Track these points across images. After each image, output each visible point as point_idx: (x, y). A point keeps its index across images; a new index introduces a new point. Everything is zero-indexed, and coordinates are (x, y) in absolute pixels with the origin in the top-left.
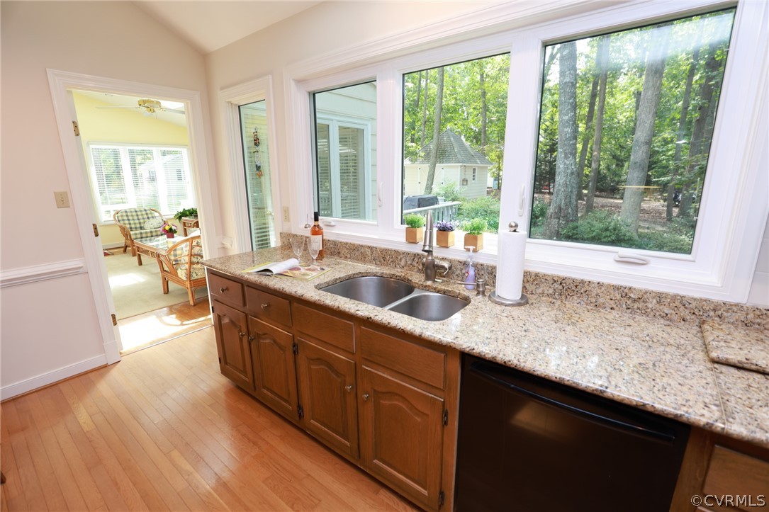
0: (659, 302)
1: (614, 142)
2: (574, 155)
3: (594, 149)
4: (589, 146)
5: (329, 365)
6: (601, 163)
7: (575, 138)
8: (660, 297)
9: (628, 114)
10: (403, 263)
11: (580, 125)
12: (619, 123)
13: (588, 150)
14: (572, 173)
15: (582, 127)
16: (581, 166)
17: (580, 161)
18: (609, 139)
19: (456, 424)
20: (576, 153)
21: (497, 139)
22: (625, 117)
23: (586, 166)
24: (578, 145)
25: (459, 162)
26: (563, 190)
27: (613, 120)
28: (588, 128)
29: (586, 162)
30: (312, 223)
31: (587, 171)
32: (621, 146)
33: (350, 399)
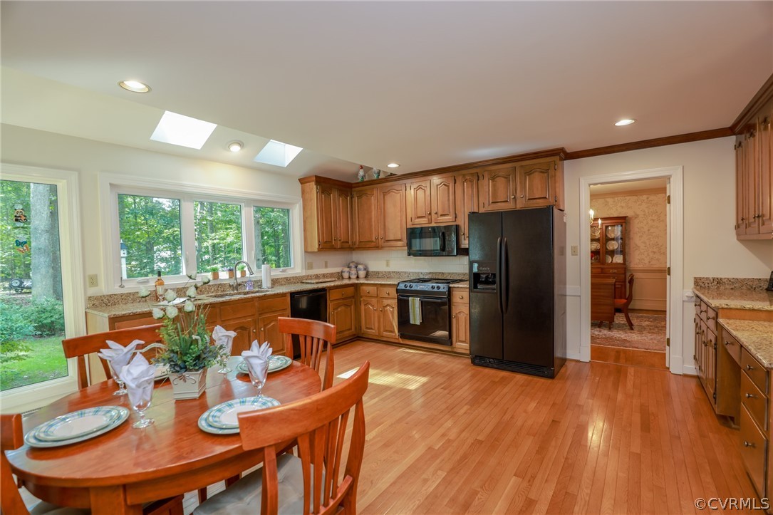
33: (253, 336)
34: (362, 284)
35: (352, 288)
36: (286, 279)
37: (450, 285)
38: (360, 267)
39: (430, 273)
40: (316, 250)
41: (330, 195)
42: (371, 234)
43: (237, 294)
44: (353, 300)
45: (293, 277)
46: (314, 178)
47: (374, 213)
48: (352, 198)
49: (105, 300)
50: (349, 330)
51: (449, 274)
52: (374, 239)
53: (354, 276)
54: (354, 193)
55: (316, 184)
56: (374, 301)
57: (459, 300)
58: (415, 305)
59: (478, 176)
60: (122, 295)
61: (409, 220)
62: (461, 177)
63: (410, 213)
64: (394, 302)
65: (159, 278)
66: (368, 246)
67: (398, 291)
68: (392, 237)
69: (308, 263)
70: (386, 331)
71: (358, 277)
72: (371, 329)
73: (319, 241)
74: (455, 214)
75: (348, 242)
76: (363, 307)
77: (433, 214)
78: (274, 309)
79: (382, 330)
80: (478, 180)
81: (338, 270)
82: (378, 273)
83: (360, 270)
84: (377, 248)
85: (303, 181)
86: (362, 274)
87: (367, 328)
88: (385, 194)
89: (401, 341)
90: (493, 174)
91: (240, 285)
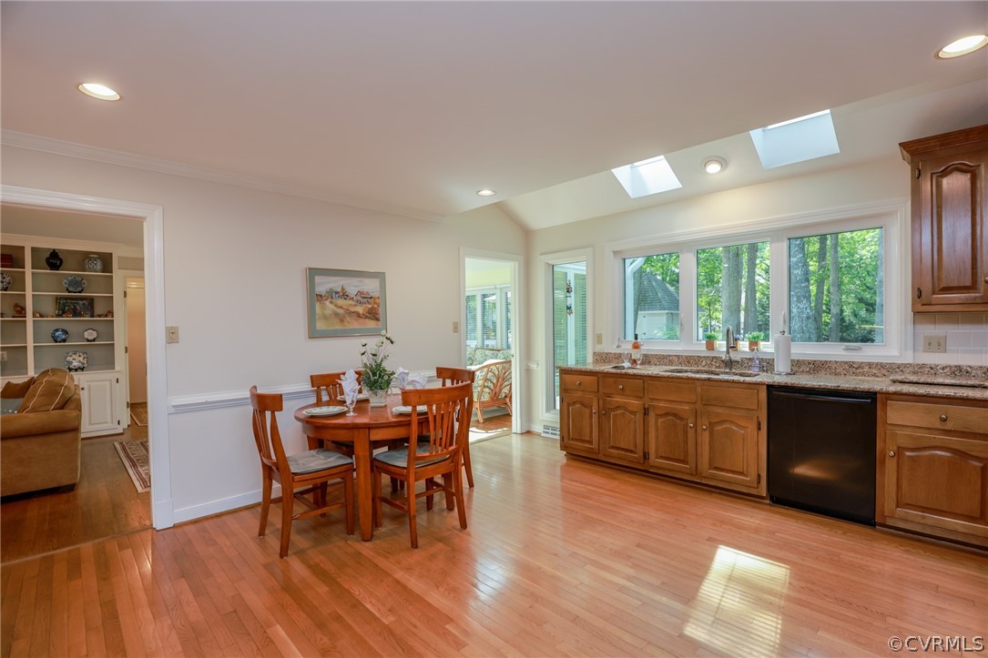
0: (870, 368)
1: (858, 282)
2: (808, 298)
3: (831, 291)
4: (825, 287)
5: (675, 415)
6: (845, 308)
7: (807, 280)
8: (870, 365)
9: (873, 247)
10: (704, 363)
11: (811, 263)
12: (861, 259)
13: (825, 293)
14: (808, 318)
15: (813, 265)
16: (819, 313)
17: (816, 306)
18: (852, 278)
19: (766, 428)
20: (810, 296)
21: (705, 282)
22: (869, 251)
23: (825, 312)
24: (811, 288)
25: (665, 309)
26: (799, 336)
27: (853, 256)
28: (821, 267)
29: (824, 308)
30: (633, 340)
31: (825, 318)
32: (868, 287)
33: (691, 433)
69: (928, 339)
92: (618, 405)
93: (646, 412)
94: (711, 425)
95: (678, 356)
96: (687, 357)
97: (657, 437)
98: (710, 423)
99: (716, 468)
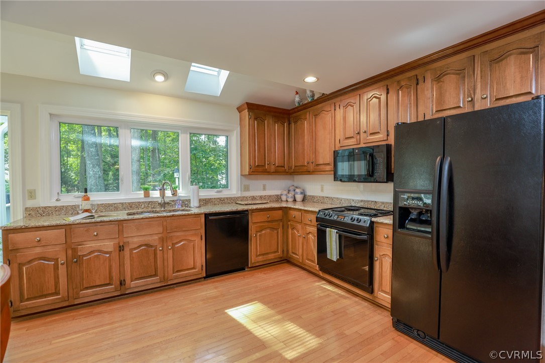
5: (147, 245)
19: (204, 238)
33: (159, 254)
34: (290, 208)
35: (280, 212)
36: (220, 199)
37: (374, 219)
38: (298, 190)
39: (362, 201)
40: (247, 174)
41: (263, 121)
42: (304, 159)
43: (164, 211)
44: (281, 224)
45: (227, 198)
46: (246, 106)
47: (306, 137)
48: (289, 124)
49: (40, 211)
50: (275, 252)
51: (383, 203)
52: (306, 164)
53: (290, 200)
54: (291, 119)
55: (248, 111)
56: (299, 226)
57: (383, 240)
58: (332, 236)
59: (417, 80)
60: (56, 207)
61: (337, 141)
62: (396, 84)
63: (340, 135)
64: (314, 230)
65: (85, 194)
66: (301, 171)
67: (318, 219)
68: (321, 162)
69: (245, 186)
70: (308, 259)
71: (295, 200)
72: (296, 254)
73: (250, 165)
74: (388, 131)
75: (283, 167)
76: (290, 231)
77: (361, 132)
78: (184, 229)
79: (305, 257)
80: (417, 84)
81: (278, 192)
82: (313, 197)
83: (297, 193)
84: (309, 173)
85: (240, 109)
86: (299, 197)
87: (293, 253)
88: (316, 115)
89: (321, 274)
90: (439, 73)
91: (168, 203)
92: (92, 249)
93: (121, 248)
94: (173, 244)
95: (122, 204)
96: (129, 203)
97: (131, 265)
98: (172, 244)
99: (178, 271)
